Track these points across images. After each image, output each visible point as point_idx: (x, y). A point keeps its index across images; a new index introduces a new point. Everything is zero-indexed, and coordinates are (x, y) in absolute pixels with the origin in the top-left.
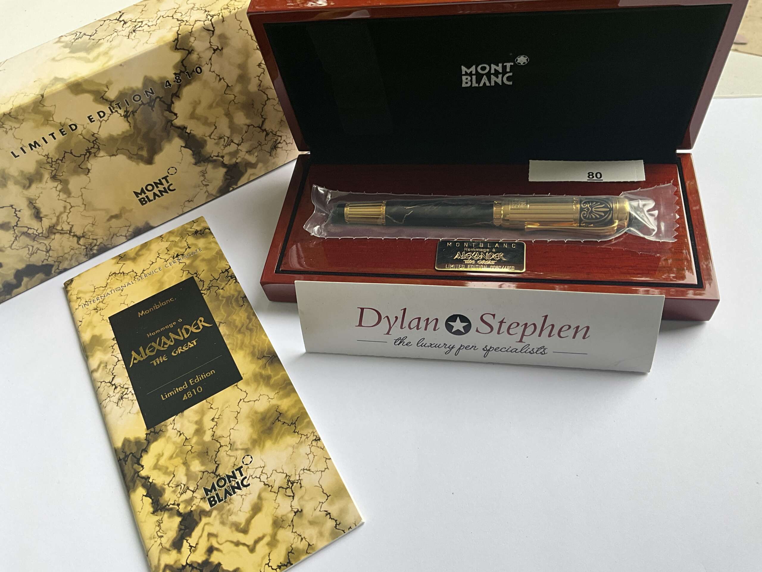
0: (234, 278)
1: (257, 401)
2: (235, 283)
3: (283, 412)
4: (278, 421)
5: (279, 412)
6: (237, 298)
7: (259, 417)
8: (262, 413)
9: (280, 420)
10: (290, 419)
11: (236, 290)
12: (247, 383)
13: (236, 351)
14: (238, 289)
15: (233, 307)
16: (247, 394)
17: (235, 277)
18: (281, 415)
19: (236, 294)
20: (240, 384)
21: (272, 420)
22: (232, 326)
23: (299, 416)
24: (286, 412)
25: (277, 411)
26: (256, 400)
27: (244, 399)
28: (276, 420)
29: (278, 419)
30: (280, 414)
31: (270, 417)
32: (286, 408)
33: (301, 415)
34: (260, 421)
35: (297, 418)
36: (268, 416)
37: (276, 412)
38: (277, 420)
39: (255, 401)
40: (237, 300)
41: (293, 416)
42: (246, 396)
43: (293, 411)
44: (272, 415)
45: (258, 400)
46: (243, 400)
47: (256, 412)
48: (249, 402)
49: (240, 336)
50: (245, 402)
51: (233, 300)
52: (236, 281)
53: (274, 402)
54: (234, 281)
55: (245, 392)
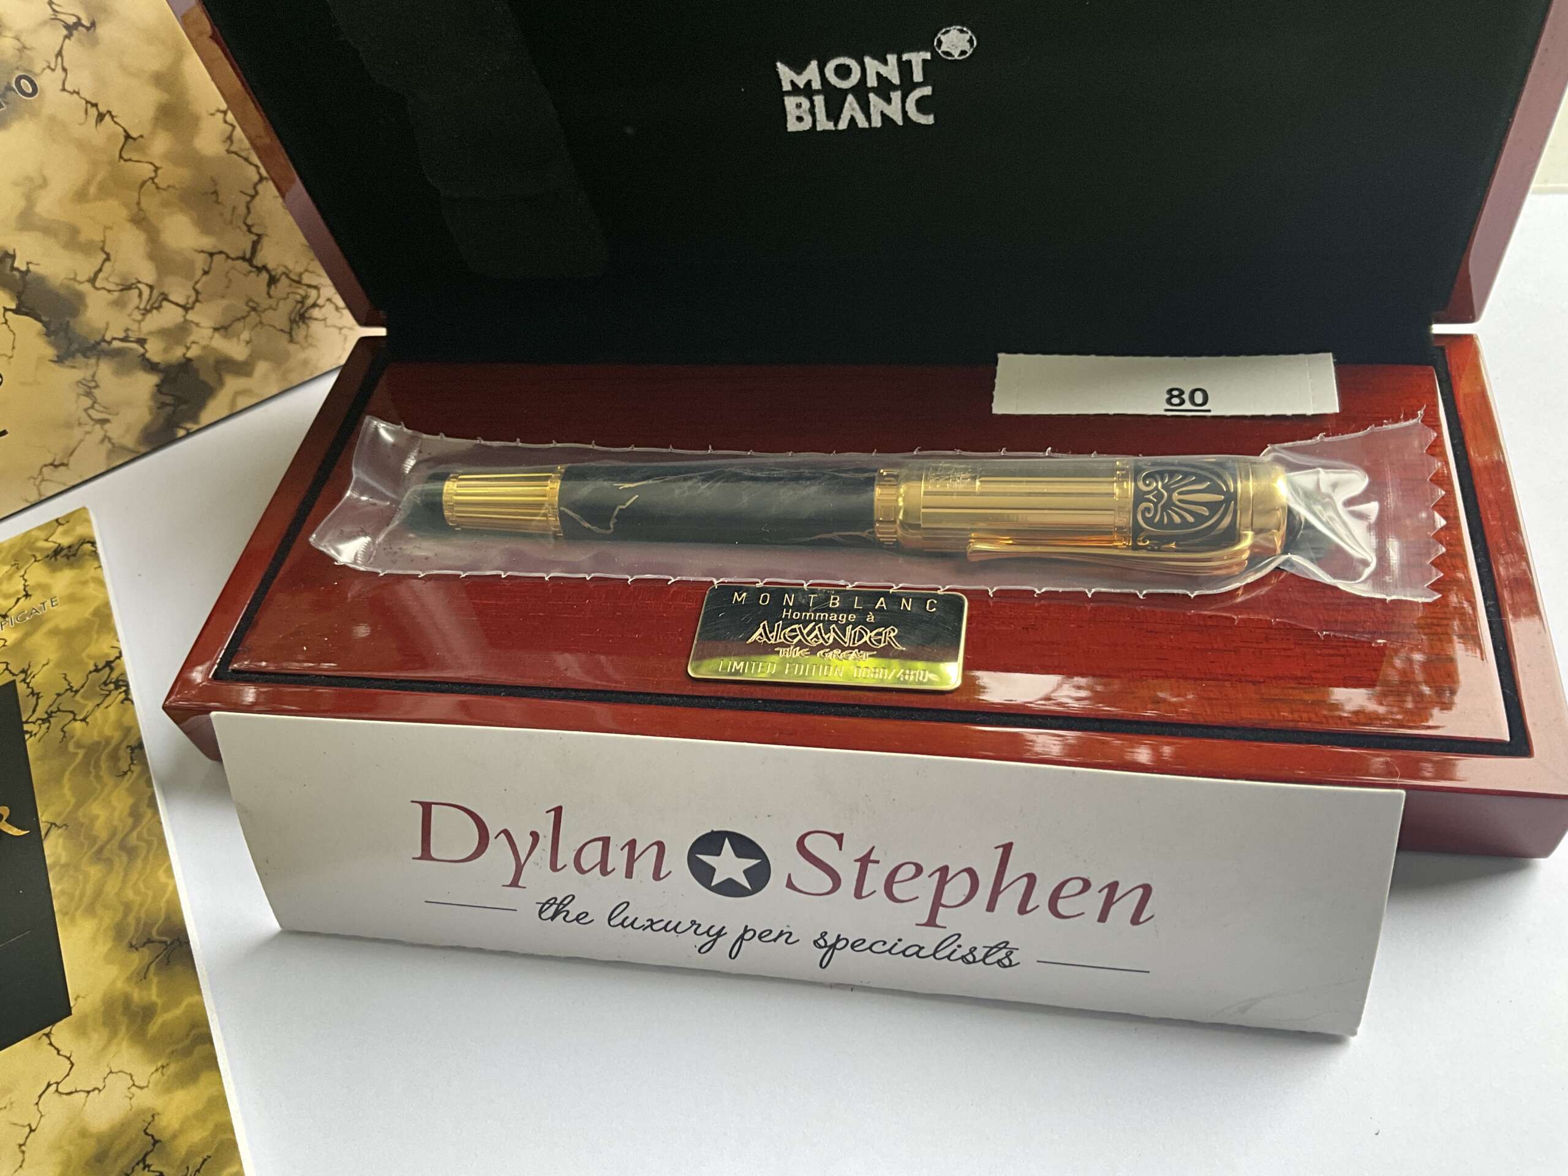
0: (124, 688)
1: (97, 1092)
2: (122, 702)
3: (164, 1136)
4: (144, 1169)
5: (153, 1137)
6: (117, 749)
7: (91, 1147)
8: (100, 1138)
9: (149, 1166)
10: (183, 1162)
11: (119, 724)
12: (81, 1030)
13: (73, 919)
14: (127, 721)
15: (98, 777)
16: (72, 1064)
17: (127, 685)
18: (158, 1145)
19: (117, 736)
20: (61, 1031)
21: (124, 1162)
22: (82, 838)
23: (209, 1153)
24: (174, 1137)
25: (146, 1134)
26: (94, 1090)
27: (58, 1083)
28: (138, 1164)
29: (144, 1159)
30: (156, 1142)
31: (119, 1155)
32: (176, 1125)
33: (217, 1150)
34: (87, 1164)
35: (203, 1163)
36: (117, 1147)
37: (143, 1134)
38: (141, 1165)
39: (88, 1092)
40: (114, 757)
41: (191, 1154)
42: (68, 1075)
43: (197, 1136)
44: (128, 1146)
45: (100, 1091)
46: (53, 1088)
47: (84, 1133)
48: (71, 1093)
49: (95, 871)
50: (61, 1093)
51: (104, 757)
52: (128, 699)
53: (146, 1099)
54: (123, 696)
55: (69, 1058)
